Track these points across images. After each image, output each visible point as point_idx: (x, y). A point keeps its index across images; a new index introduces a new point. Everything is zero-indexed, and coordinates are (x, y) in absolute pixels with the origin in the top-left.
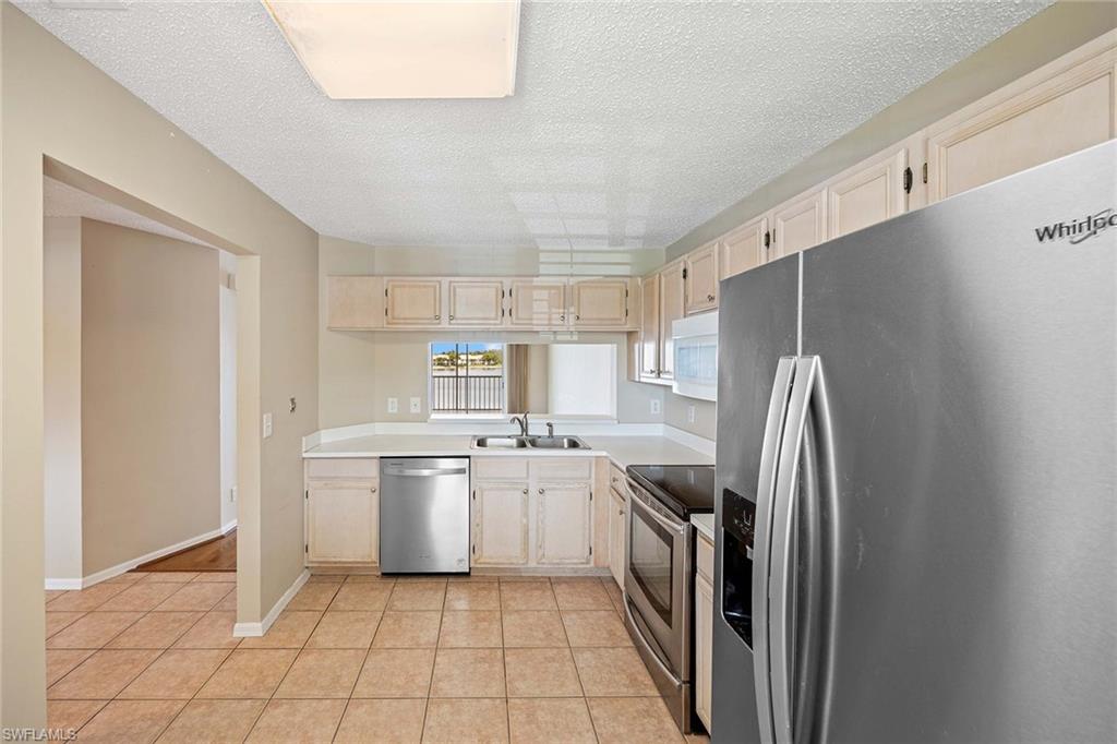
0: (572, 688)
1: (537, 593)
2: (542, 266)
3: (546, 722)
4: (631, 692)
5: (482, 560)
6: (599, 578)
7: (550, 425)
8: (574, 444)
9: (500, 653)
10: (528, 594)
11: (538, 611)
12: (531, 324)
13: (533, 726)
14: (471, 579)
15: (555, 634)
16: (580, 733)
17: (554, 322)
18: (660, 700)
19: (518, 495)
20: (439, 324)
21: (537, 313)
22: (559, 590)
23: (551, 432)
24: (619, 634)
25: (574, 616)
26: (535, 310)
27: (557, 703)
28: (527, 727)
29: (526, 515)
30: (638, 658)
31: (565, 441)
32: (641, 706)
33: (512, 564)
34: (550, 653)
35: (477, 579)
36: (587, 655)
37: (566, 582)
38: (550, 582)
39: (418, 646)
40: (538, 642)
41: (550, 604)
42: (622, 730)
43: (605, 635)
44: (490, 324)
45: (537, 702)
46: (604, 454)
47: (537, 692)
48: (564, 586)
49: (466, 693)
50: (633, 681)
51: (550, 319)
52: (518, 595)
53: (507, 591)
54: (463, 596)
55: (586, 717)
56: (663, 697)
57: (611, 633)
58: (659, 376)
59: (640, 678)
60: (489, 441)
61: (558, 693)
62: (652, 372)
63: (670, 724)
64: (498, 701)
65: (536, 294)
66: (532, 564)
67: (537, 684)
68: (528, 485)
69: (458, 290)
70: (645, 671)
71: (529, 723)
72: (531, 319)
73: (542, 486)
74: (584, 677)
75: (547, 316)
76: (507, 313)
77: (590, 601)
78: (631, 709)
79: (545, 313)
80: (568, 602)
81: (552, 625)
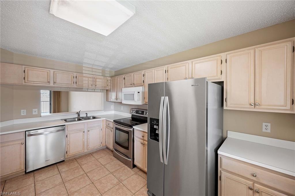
0: (107, 173)
1: (88, 158)
2: (83, 71)
3: (105, 182)
4: (120, 167)
5: (70, 155)
6: (103, 149)
7: (86, 114)
8: (94, 118)
9: (85, 175)
10: (86, 159)
11: (91, 161)
12: (83, 87)
13: (102, 184)
14: (65, 162)
15: (98, 164)
16: (113, 180)
17: (89, 86)
18: (126, 166)
19: (82, 133)
20: (50, 84)
21: (84, 84)
22: (94, 155)
23: (87, 115)
24: (112, 158)
25: (101, 159)
26: (84, 83)
27: (106, 177)
28: (101, 185)
29: (84, 138)
30: (118, 161)
31: (92, 117)
32: (123, 169)
33: (80, 153)
34: (99, 169)
35: (67, 161)
36: (108, 165)
37: (95, 153)
38: (90, 154)
39: (56, 185)
40: (95, 168)
41: (93, 159)
42: (121, 174)
43: (110, 160)
44: (69, 86)
45: (101, 179)
46: (105, 119)
47: (100, 177)
48: (95, 154)
49: (80, 188)
50: (119, 165)
51: (88, 85)
52: (83, 160)
53: (79, 161)
54: (65, 167)
55: (113, 176)
56: (126, 165)
57: (111, 159)
58: (117, 100)
59: (120, 164)
60: (68, 120)
61: (105, 175)
62: (115, 99)
63: (129, 169)
64: (91, 184)
65: (84, 78)
66: (86, 151)
67: (99, 176)
68: (84, 130)
69: (57, 74)
70: (121, 162)
71: (101, 184)
72: (83, 85)
73: (89, 129)
74: (109, 170)
75: (87, 85)
76: (75, 83)
77: (103, 154)
78: (121, 170)
79: (87, 84)
80: (98, 157)
81: (96, 163)
